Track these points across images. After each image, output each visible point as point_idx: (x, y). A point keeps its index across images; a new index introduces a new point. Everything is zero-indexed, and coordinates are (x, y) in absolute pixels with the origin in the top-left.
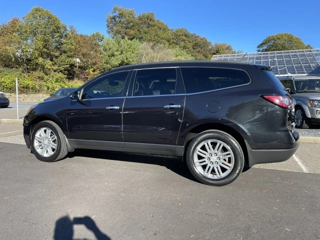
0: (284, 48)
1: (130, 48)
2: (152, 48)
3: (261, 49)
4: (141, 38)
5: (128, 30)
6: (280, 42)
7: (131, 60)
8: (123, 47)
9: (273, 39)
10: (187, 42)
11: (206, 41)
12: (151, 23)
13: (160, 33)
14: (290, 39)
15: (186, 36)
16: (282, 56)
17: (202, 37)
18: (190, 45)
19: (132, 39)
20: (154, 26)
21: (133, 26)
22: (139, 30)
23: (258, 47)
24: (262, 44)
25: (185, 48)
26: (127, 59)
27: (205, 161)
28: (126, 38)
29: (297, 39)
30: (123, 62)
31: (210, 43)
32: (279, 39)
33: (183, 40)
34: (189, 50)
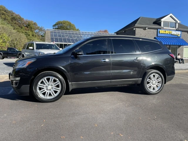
0: (67, 29)
3: (55, 28)
6: (65, 25)
9: (61, 23)
10: (7, 16)
11: (21, 17)
14: (70, 25)
15: (5, 11)
17: (17, 14)
18: (9, 18)
23: (53, 26)
24: (55, 25)
25: (5, 19)
31: (23, 19)
32: (64, 23)
33: (3, 14)
34: (9, 22)
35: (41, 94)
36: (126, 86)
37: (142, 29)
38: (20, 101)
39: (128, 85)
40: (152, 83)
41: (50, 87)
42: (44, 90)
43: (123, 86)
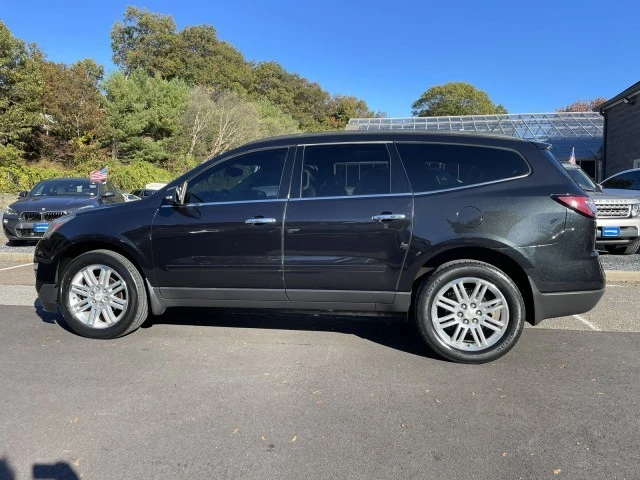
0: (458, 111)
1: (165, 96)
2: (215, 98)
3: (419, 111)
4: (191, 76)
5: (160, 59)
6: (451, 98)
7: (169, 121)
8: (151, 93)
9: (441, 93)
10: (283, 90)
11: (319, 90)
12: (210, 47)
13: (230, 68)
14: (470, 94)
15: (279, 78)
16: (472, 125)
17: (311, 81)
18: (289, 97)
19: (169, 78)
20: (215, 53)
21: (171, 51)
22: (183, 60)
23: (415, 106)
24: (421, 101)
25: (278, 101)
26: (160, 119)
27: (453, 319)
28: (158, 74)
29: (481, 94)
30: (152, 125)
31: (326, 94)
32: (450, 92)
33: (275, 86)
34: (288, 107)
36: (375, 315)
40: (461, 314)
41: (100, 296)
42: (87, 303)
43: (359, 314)
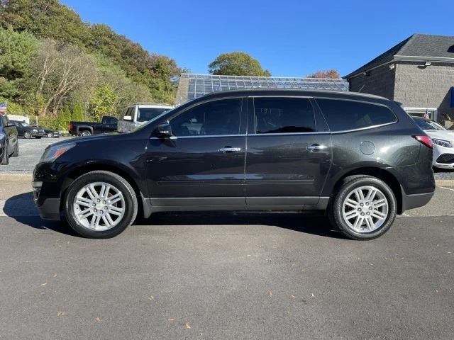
0: (240, 72)
1: (16, 45)
2: (60, 49)
3: (213, 70)
4: (38, 30)
5: (11, 15)
6: (236, 63)
7: (21, 65)
8: (5, 42)
9: (228, 59)
10: (113, 47)
11: (142, 49)
12: (54, 8)
13: (71, 26)
14: (248, 61)
15: (110, 37)
18: (118, 52)
19: (20, 30)
20: (58, 14)
21: (20, 9)
22: (31, 17)
23: (210, 66)
24: (215, 63)
25: (109, 54)
26: (13, 63)
27: (354, 213)
28: (11, 27)
29: (255, 61)
30: (6, 67)
31: (147, 52)
32: (234, 58)
33: (106, 43)
34: (117, 60)
35: (81, 218)
36: (296, 212)
37: (414, 67)
38: (49, 231)
39: (300, 212)
40: (360, 209)
41: (101, 206)
42: (89, 212)
43: (285, 212)
